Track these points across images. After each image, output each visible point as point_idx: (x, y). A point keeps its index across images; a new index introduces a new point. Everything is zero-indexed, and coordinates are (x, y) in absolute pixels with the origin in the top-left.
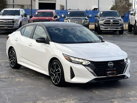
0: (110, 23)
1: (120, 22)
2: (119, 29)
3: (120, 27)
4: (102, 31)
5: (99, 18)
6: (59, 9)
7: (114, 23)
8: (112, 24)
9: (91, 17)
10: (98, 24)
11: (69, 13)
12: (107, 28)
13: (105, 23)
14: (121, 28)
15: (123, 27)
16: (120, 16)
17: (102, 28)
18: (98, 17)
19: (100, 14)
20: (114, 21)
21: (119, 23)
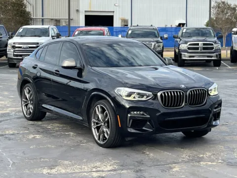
0: (197, 49)
1: (215, 46)
2: (213, 58)
3: (214, 54)
4: (185, 62)
5: (181, 40)
6: (120, 26)
7: (204, 49)
8: (201, 50)
9: (167, 39)
10: (179, 49)
11: (130, 32)
12: (193, 57)
13: (189, 48)
14: (217, 56)
15: (220, 55)
16: (215, 37)
17: (185, 56)
18: (179, 38)
19: (183, 33)
20: (204, 44)
21: (213, 48)
